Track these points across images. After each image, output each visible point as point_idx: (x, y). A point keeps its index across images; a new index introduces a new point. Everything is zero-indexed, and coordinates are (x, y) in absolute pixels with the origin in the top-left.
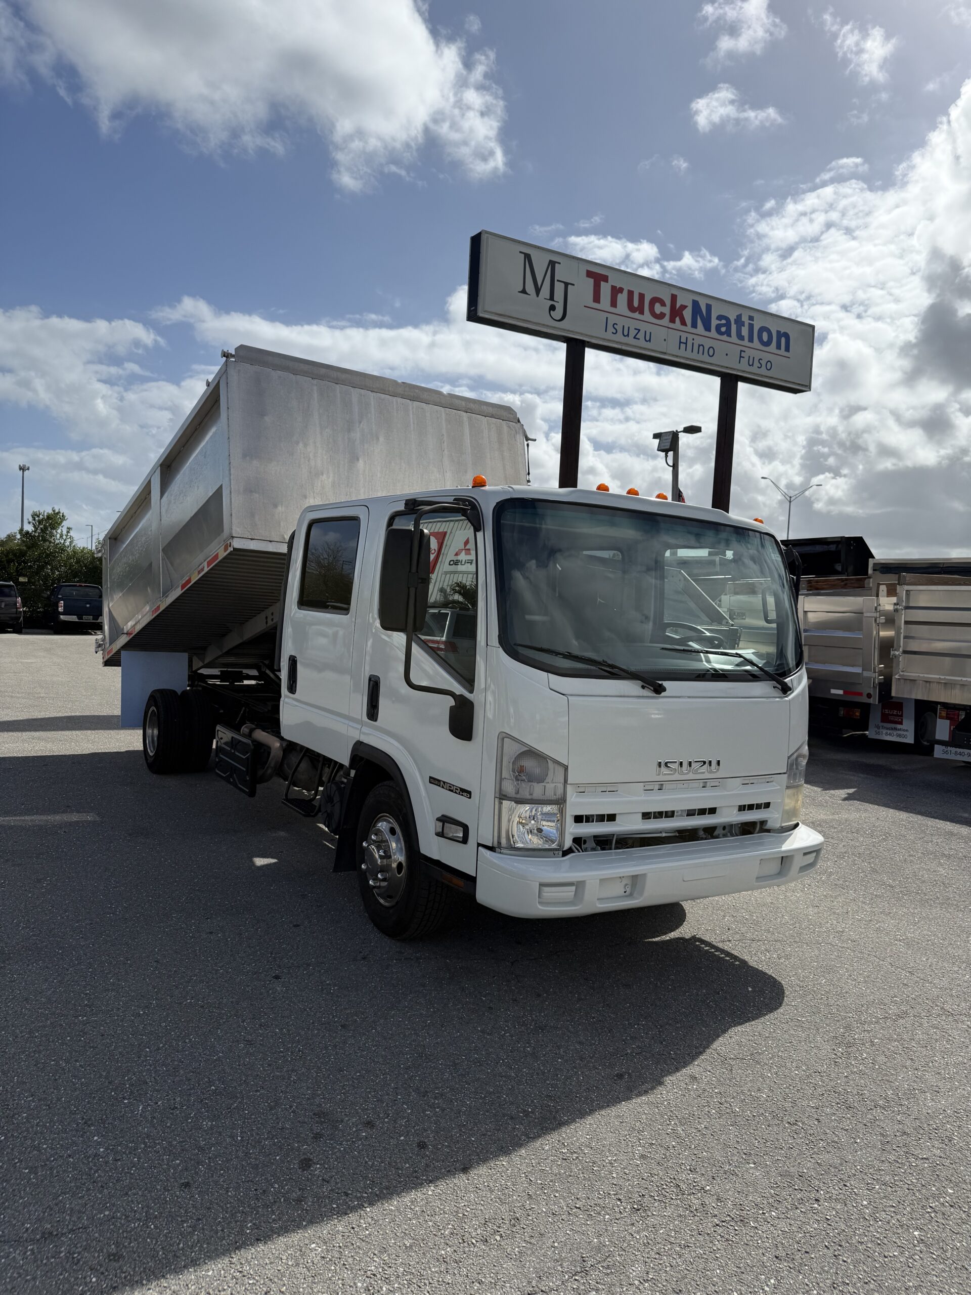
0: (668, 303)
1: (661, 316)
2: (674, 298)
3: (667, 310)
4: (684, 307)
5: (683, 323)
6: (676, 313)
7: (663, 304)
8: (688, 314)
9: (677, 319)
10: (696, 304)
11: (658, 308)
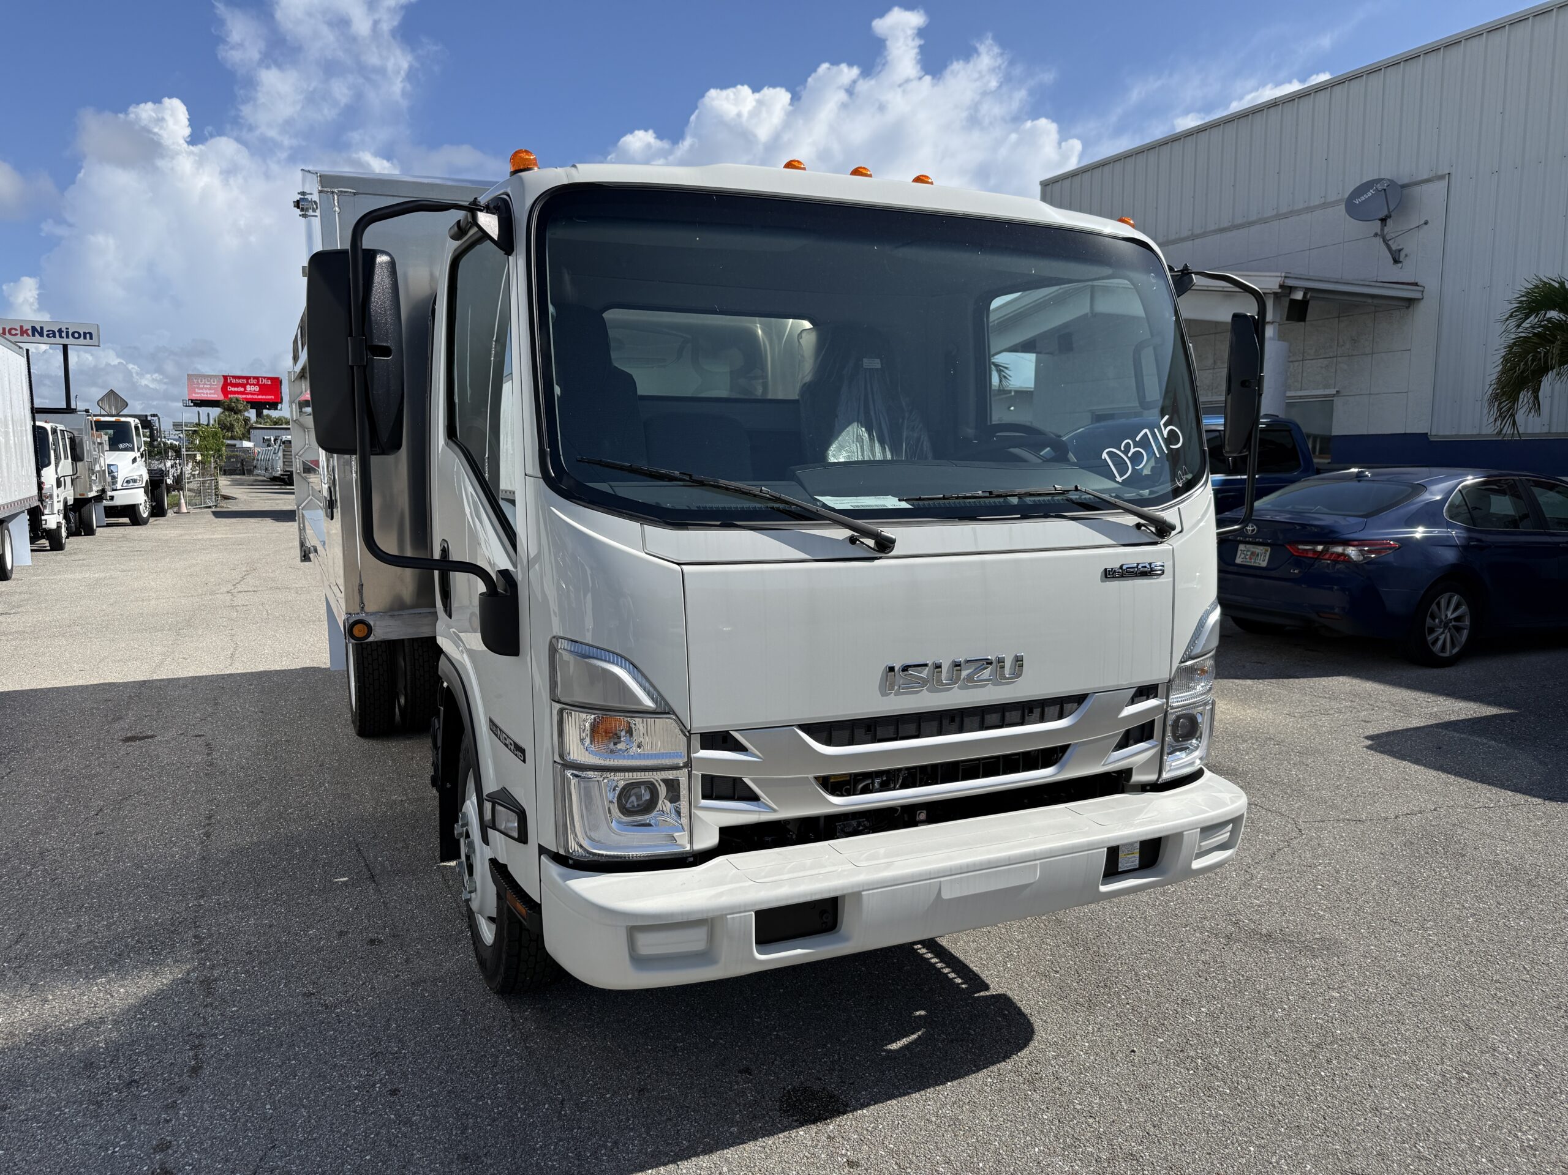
0: (19, 329)
1: (16, 334)
2: (21, 327)
3: (19, 332)
4: (28, 330)
5: (28, 335)
6: (23, 332)
7: (16, 330)
8: (30, 332)
9: (25, 335)
10: (34, 329)
11: (13, 332)
